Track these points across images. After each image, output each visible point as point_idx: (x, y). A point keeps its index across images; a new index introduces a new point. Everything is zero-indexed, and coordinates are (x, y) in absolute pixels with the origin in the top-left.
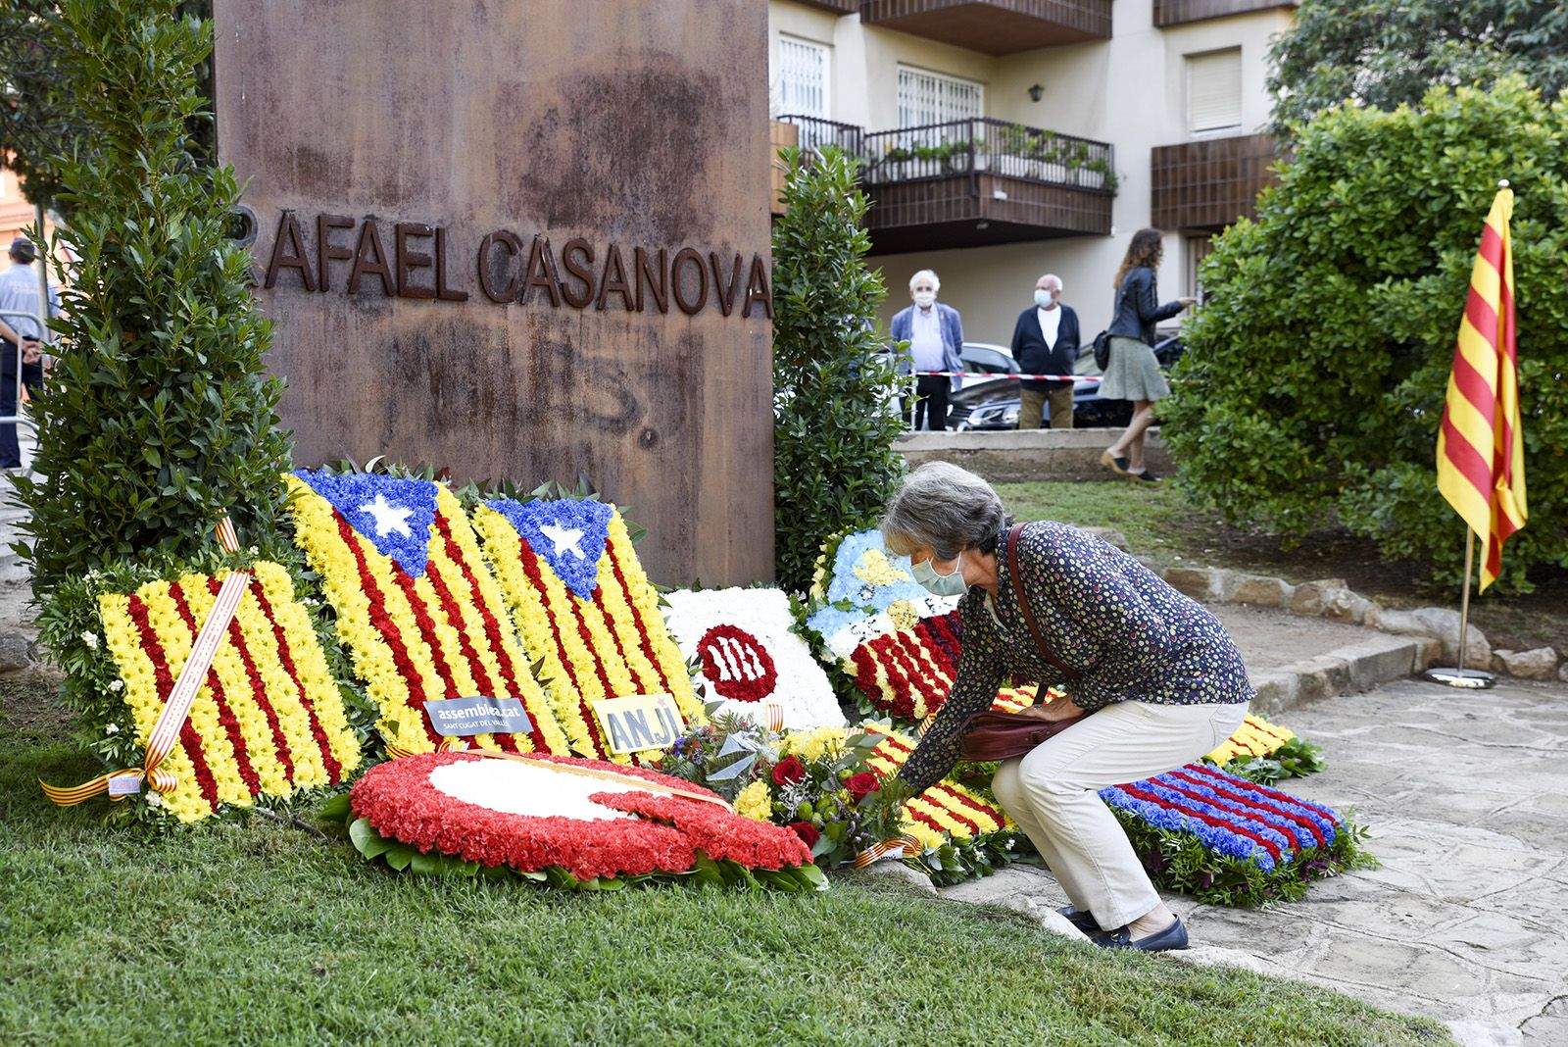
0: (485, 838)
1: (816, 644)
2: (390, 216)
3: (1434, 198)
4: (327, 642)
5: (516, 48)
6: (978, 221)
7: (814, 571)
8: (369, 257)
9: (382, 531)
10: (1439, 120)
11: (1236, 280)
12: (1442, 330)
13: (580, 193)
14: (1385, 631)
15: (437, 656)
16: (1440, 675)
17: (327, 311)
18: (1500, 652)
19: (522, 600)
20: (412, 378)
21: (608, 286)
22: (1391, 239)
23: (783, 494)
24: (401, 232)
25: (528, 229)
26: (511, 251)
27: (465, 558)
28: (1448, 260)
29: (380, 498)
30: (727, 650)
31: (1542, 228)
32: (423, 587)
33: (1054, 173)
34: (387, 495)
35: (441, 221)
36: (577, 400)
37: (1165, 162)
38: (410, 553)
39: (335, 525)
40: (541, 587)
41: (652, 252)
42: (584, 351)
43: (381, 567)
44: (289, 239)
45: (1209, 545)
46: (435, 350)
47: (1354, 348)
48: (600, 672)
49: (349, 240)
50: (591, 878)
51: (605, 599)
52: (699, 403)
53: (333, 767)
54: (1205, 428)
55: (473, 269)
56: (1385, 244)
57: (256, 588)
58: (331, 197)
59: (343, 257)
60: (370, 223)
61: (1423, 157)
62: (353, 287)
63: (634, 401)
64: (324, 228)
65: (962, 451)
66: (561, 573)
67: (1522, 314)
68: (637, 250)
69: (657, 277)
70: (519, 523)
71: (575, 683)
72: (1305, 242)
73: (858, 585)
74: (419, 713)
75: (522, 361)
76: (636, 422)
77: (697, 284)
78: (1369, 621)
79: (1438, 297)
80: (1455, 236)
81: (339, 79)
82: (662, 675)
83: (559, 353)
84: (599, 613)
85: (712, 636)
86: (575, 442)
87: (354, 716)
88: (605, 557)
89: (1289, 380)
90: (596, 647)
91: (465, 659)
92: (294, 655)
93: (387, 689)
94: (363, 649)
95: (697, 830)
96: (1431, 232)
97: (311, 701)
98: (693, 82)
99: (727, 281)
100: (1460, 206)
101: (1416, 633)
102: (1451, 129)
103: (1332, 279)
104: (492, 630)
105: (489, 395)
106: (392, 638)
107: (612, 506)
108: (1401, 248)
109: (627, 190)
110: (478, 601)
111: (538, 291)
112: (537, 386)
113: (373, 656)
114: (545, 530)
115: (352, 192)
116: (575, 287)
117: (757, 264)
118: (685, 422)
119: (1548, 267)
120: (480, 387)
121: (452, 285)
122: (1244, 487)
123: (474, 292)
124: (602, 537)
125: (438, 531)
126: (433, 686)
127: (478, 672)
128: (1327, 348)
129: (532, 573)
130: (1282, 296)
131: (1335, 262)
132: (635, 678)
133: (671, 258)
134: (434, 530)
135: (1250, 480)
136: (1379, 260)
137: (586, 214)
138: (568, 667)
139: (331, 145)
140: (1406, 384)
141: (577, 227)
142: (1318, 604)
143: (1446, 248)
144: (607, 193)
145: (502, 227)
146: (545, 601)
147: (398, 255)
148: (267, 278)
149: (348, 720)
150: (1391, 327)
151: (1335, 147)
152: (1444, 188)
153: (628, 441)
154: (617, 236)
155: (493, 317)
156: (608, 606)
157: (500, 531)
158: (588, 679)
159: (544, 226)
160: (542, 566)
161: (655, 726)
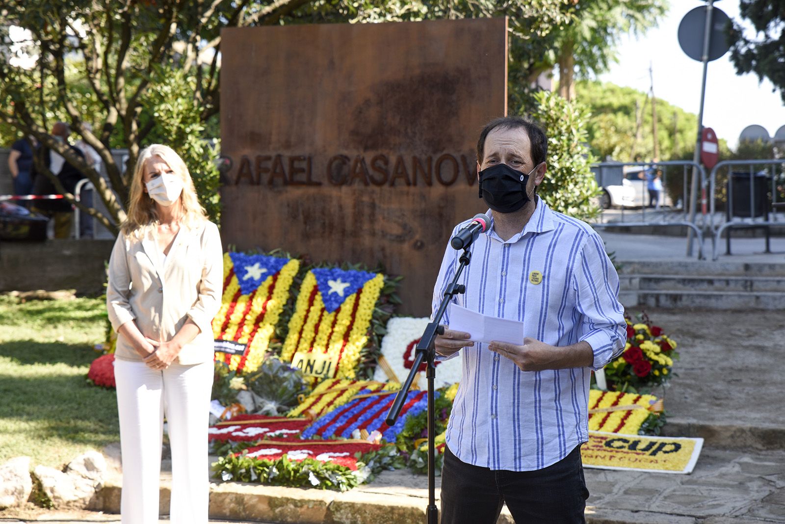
2: (287, 154)
8: (278, 170)
17: (260, 193)
20: (295, 217)
21: (396, 175)
24: (292, 160)
25: (352, 153)
26: (344, 163)
29: (257, 265)
35: (310, 154)
40: (310, 305)
41: (424, 158)
42: (382, 205)
43: (232, 290)
44: (245, 166)
46: (306, 206)
49: (270, 165)
51: (340, 314)
55: (325, 172)
58: (262, 149)
59: (266, 170)
60: (279, 156)
62: (271, 182)
63: (410, 228)
64: (260, 161)
66: (325, 301)
68: (414, 158)
69: (426, 169)
70: (317, 279)
71: (298, 344)
75: (349, 211)
76: (411, 238)
77: (452, 171)
82: (343, 348)
83: (368, 206)
86: (376, 246)
88: (353, 296)
90: (319, 332)
98: (453, 74)
99: (472, 169)
105: (331, 226)
107: (381, 275)
109: (409, 130)
111: (357, 180)
112: (356, 221)
114: (331, 283)
115: (271, 146)
116: (378, 176)
118: (442, 238)
120: (327, 222)
121: (313, 180)
123: (325, 181)
124: (359, 288)
125: (272, 279)
127: (239, 331)
129: (311, 299)
132: (327, 347)
134: (270, 278)
138: (300, 338)
139: (263, 129)
141: (380, 150)
144: (398, 133)
145: (340, 154)
146: (308, 311)
147: (291, 169)
148: (236, 181)
153: (406, 247)
154: (403, 152)
155: (334, 192)
156: (340, 316)
157: (310, 281)
158: (305, 345)
159: (362, 151)
160: (318, 298)
161: (317, 367)
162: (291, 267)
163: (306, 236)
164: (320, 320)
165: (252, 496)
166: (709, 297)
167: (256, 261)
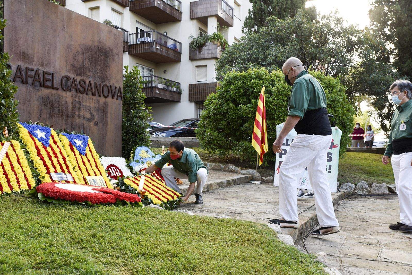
0: (71, 195)
1: (131, 169)
2: (42, 69)
3: (250, 89)
4: (28, 159)
5: (71, 37)
6: (153, 97)
7: (130, 154)
8: (37, 78)
9: (39, 137)
10: (250, 74)
11: (212, 105)
12: (252, 114)
13: (83, 69)
14: (241, 174)
15: (53, 164)
16: (252, 182)
17: (27, 88)
18: (263, 178)
19: (70, 154)
20: (46, 105)
21: (89, 90)
22: (242, 97)
23: (124, 138)
24: (44, 73)
25: (72, 76)
26: (68, 80)
27: (58, 144)
28: (253, 101)
29: (38, 130)
30: (113, 169)
31: (270, 95)
32: (49, 149)
33: (169, 88)
34: (40, 130)
35: (53, 72)
37: (192, 87)
38: (45, 142)
39: (29, 134)
40: (74, 152)
41: (98, 84)
42: (83, 103)
43: (39, 144)
44: (19, 71)
45: (206, 159)
46: (51, 99)
47: (235, 118)
48: (87, 171)
49: (33, 73)
50: (94, 204)
51: (88, 156)
52: (107, 117)
53: (29, 186)
54: (206, 134)
55: (60, 83)
56: (241, 98)
57: (12, 145)
58: (29, 64)
59: (31, 77)
60: (37, 70)
61: (248, 81)
62: (33, 84)
63: (93, 115)
64: (27, 70)
65: (153, 141)
66: (78, 149)
67: (266, 111)
68: (95, 83)
69: (99, 89)
70: (69, 138)
71: (82, 172)
72: (226, 97)
73: (140, 157)
74: (49, 175)
75: (70, 104)
76: (94, 120)
77: (107, 91)
78: (238, 172)
79: (251, 108)
80: (254, 97)
81: (32, 38)
82: (100, 172)
83: (78, 103)
84: (86, 158)
85: (109, 166)
86: (81, 123)
87: (34, 175)
88: (87, 147)
89: (222, 125)
90: (86, 165)
91: (59, 165)
92: (20, 161)
93: (42, 170)
94: (36, 161)
95: (117, 194)
96: (249, 96)
97: (24, 171)
98: (108, 49)
99: (113, 92)
100: (255, 90)
101: (247, 174)
102: (253, 76)
103: (231, 104)
104: (64, 159)
106: (42, 159)
107: (89, 137)
108: (244, 99)
109: (93, 70)
110: (61, 153)
111: (74, 89)
112: (73, 110)
113: (38, 162)
114: (75, 140)
115: (34, 63)
116: (82, 89)
117: (120, 88)
118: (104, 120)
119: (271, 103)
120: (60, 109)
121: (55, 86)
122: (213, 146)
123: (60, 88)
124: (87, 143)
125: (52, 138)
126: (52, 170)
127: (61, 168)
128: (230, 118)
129: (72, 149)
130: (221, 108)
131: (231, 101)
132: (95, 173)
133: (102, 85)
134: (51, 138)
135: (215, 145)
136: (240, 101)
137: (84, 74)
138: (80, 169)
139: (30, 52)
140: (245, 125)
141: (82, 76)
142: (228, 169)
143: (252, 99)
144: (89, 70)
145: (67, 75)
146: (75, 155)
147: (43, 78)
148: (14, 79)
149: (33, 176)
150: (242, 114)
151: (231, 79)
152: (252, 87)
153: (92, 124)
154: (91, 79)
155: (64, 94)
157: (65, 140)
158: (85, 172)
159: (76, 75)
160: (74, 148)
161: (99, 183)
164: (82, 159)
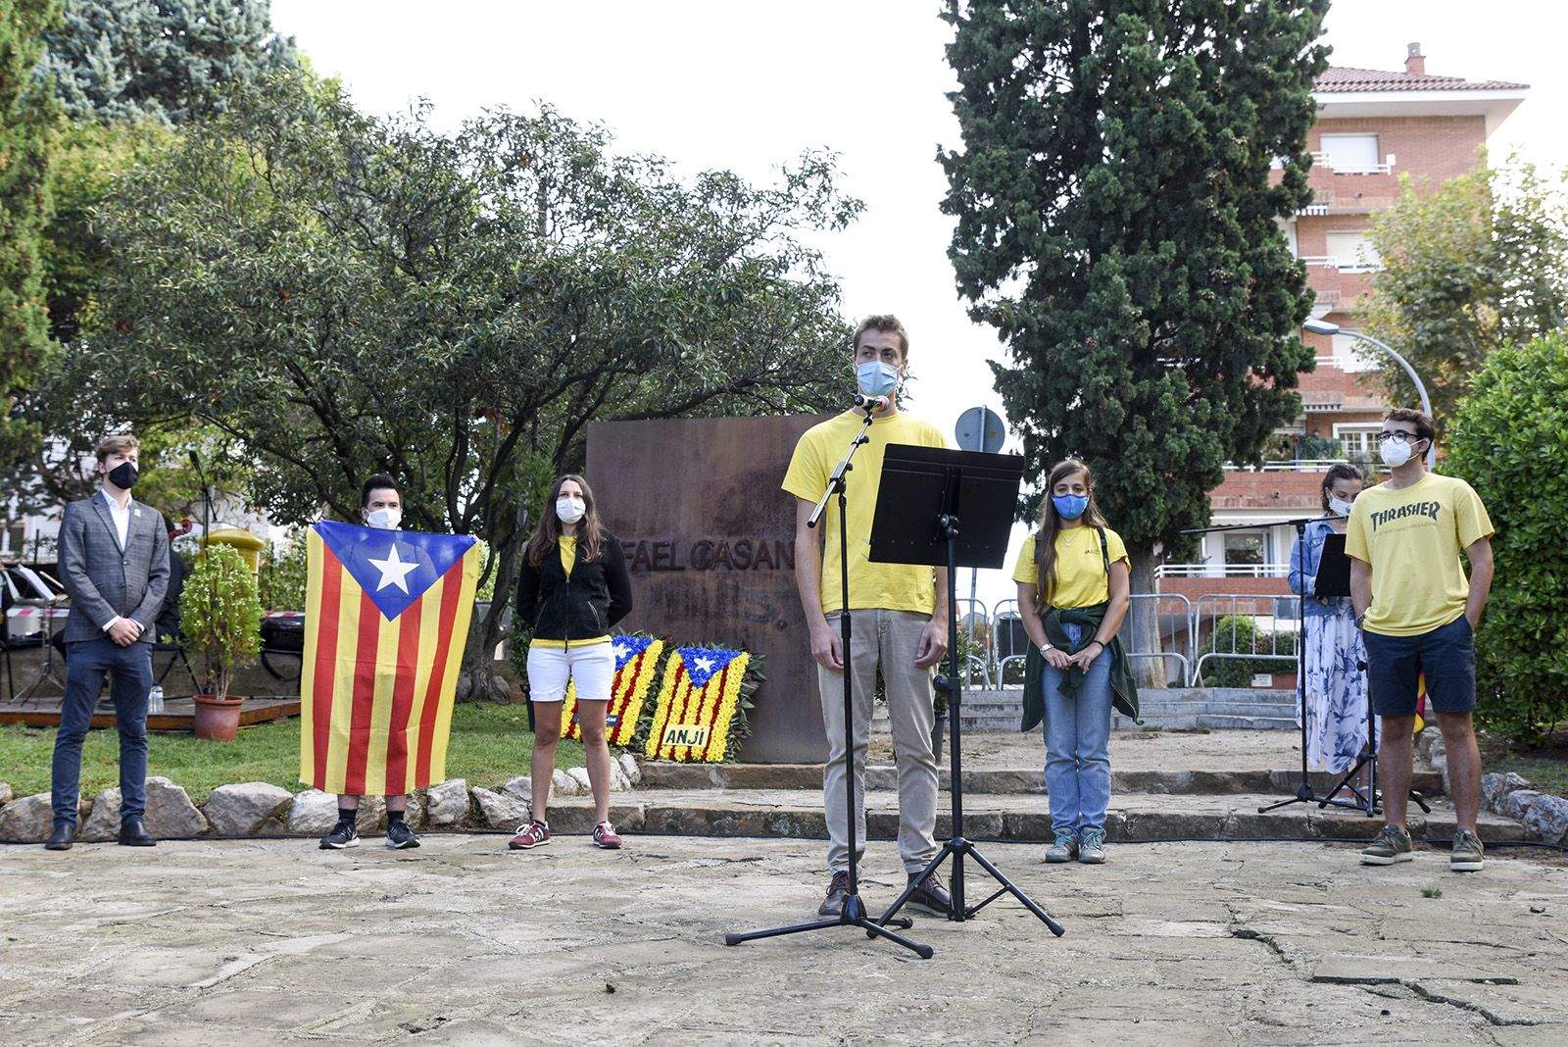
2: (652, 540)
5: (714, 468)
8: (642, 556)
13: (746, 522)
19: (666, 685)
20: (659, 601)
21: (759, 559)
24: (656, 546)
25: (716, 539)
26: (708, 548)
27: (642, 667)
34: (625, 644)
35: (675, 540)
36: (740, 609)
40: (678, 681)
42: (746, 588)
46: (670, 590)
48: (683, 715)
49: (633, 551)
51: (708, 689)
55: (689, 557)
58: (627, 536)
60: (643, 543)
63: (772, 609)
66: (692, 677)
68: (777, 542)
70: (686, 657)
71: (668, 717)
75: (712, 594)
76: (774, 618)
82: (714, 720)
83: (732, 589)
84: (701, 693)
86: (739, 626)
88: (722, 673)
90: (688, 705)
104: (630, 692)
105: (694, 607)
107: (746, 653)
109: (772, 517)
111: (721, 564)
112: (720, 603)
114: (697, 660)
115: (636, 533)
116: (741, 561)
120: (691, 604)
121: (678, 564)
123: (689, 566)
124: (726, 664)
129: (678, 676)
132: (698, 719)
134: (636, 656)
137: (748, 530)
138: (670, 711)
139: (628, 517)
141: (744, 536)
144: (761, 519)
145: (704, 539)
146: (676, 687)
147: (654, 555)
154: (766, 537)
155: (698, 576)
156: (708, 691)
157: (675, 660)
158: (675, 717)
159: (725, 537)
160: (685, 674)
161: (690, 737)
162: (656, 648)
163: (669, 619)
164: (689, 694)
165: (690, 811)
166: (1002, 719)
167: (622, 641)
